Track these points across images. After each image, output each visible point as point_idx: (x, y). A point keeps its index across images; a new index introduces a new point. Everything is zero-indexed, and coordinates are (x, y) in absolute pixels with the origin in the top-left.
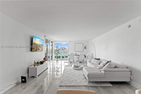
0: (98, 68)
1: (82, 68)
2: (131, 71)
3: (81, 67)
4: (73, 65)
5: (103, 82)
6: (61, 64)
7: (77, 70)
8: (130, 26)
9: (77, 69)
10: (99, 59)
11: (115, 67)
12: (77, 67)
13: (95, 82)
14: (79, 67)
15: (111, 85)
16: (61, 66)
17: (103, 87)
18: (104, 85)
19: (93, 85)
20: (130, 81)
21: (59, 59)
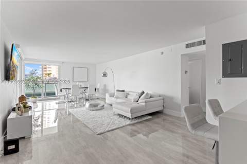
0: (133, 101)
1: (104, 106)
2: (164, 99)
3: (102, 105)
4: (87, 104)
5: (142, 116)
6: (43, 109)
7: (97, 110)
8: (162, 53)
9: (96, 108)
10: (123, 91)
11: (151, 97)
12: (95, 106)
13: (135, 118)
14: (99, 106)
15: (151, 117)
16: (43, 113)
17: (145, 121)
18: (145, 118)
19: (136, 121)
20: (162, 109)
21: (38, 98)
